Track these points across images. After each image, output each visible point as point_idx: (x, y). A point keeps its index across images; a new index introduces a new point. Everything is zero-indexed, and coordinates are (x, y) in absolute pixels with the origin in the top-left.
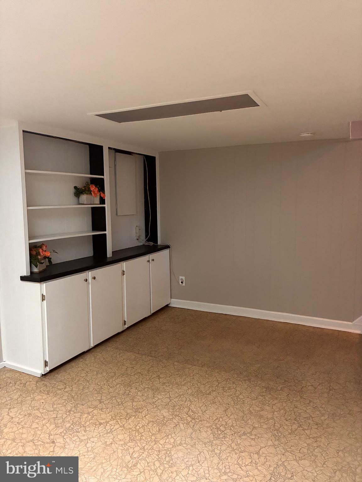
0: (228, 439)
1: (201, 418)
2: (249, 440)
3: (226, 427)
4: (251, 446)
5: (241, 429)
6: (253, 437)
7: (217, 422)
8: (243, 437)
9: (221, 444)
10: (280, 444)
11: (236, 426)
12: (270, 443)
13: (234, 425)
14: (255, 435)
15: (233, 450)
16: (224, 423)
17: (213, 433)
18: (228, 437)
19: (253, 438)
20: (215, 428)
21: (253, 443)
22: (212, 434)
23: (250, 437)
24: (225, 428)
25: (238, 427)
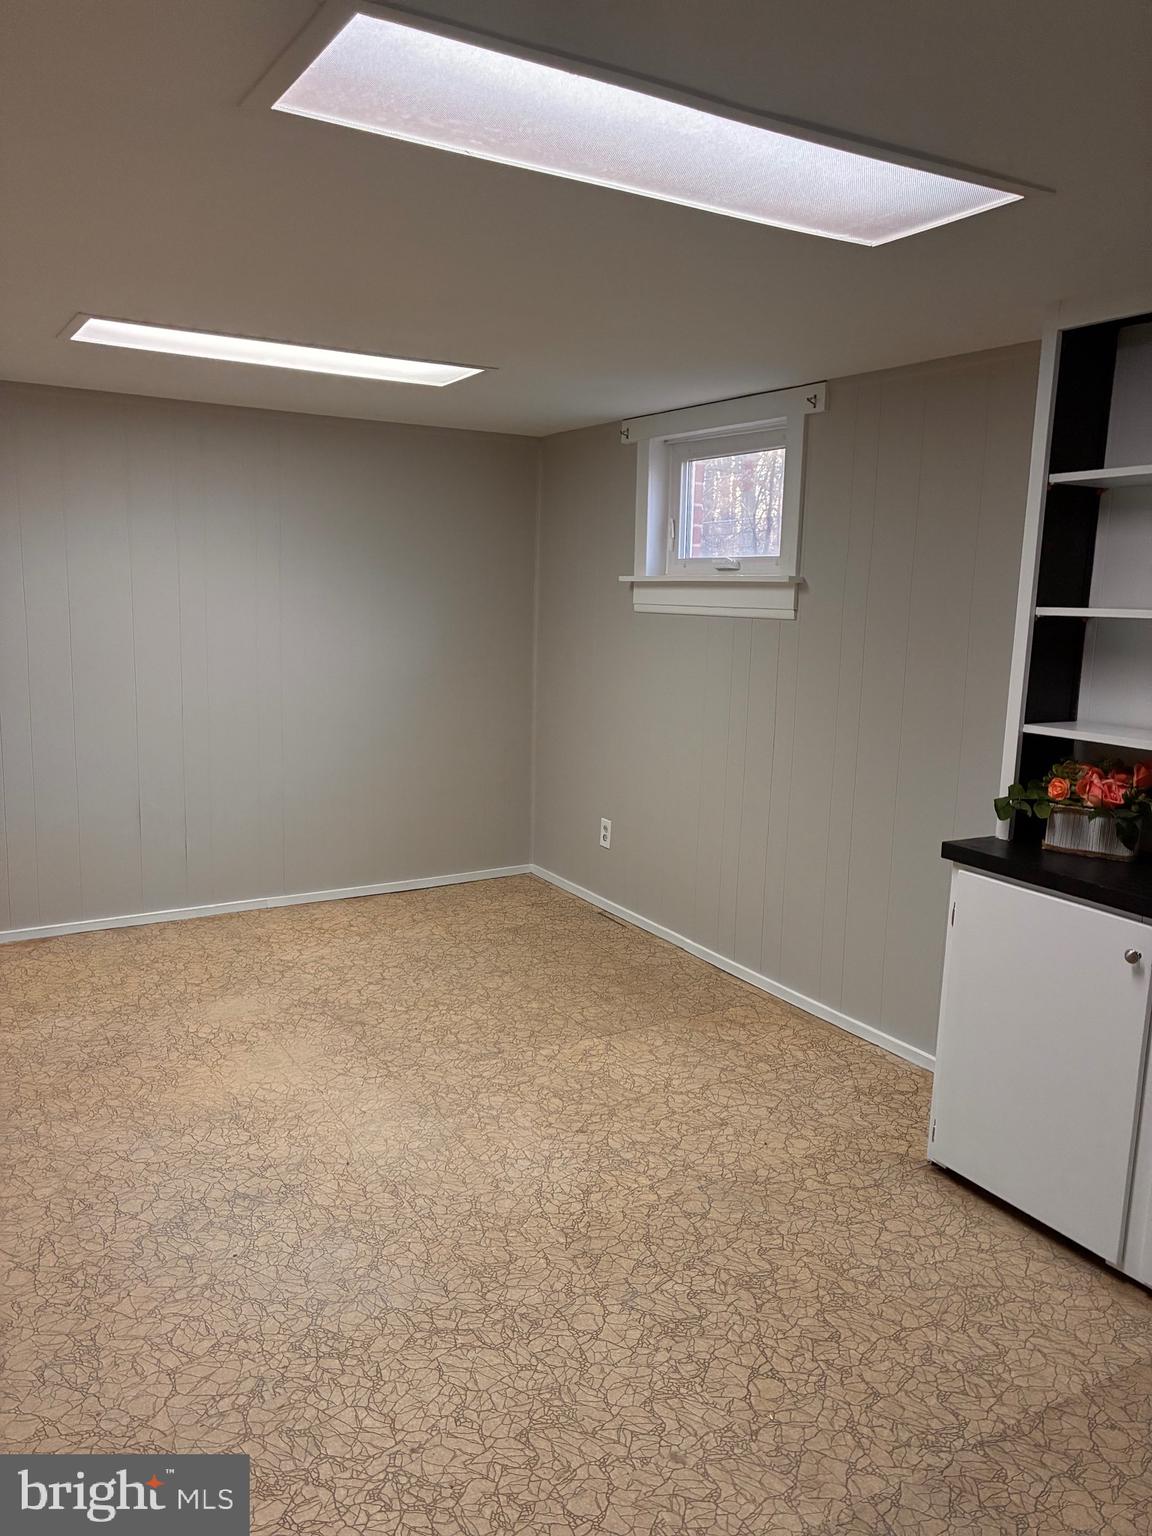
0: (283, 1348)
1: (422, 1346)
2: (228, 1386)
3: (327, 1376)
4: (207, 1378)
5: (280, 1401)
6: (225, 1405)
7: (366, 1368)
8: (249, 1384)
9: (285, 1326)
10: (130, 1438)
11: (305, 1399)
12: (162, 1423)
13: (312, 1399)
14: (222, 1414)
15: (241, 1337)
16: (344, 1380)
17: (337, 1337)
18: (287, 1354)
19: (221, 1403)
20: (347, 1350)
21: (209, 1389)
22: (336, 1331)
23: (234, 1397)
24: (325, 1370)
25: (295, 1397)
